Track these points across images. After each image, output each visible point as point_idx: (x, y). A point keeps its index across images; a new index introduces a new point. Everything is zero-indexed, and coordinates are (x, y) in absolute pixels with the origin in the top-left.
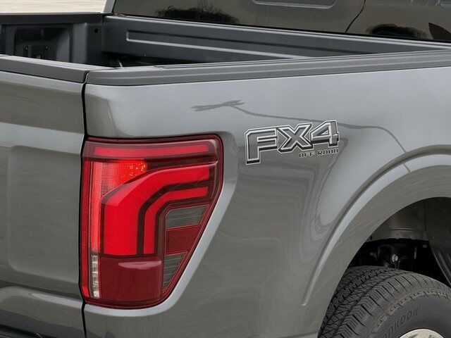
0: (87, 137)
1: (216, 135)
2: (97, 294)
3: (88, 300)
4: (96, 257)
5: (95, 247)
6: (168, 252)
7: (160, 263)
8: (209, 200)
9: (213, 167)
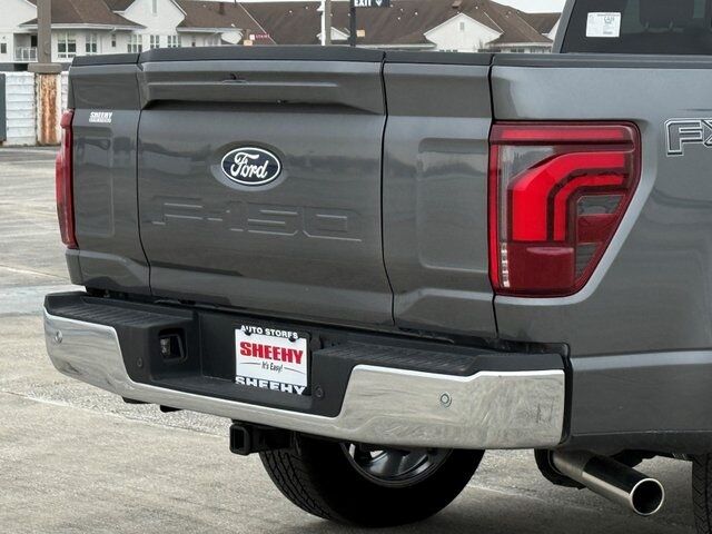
0: (494, 121)
1: (632, 123)
2: (507, 284)
3: (499, 291)
4: (505, 244)
5: (504, 235)
6: (581, 240)
7: (571, 250)
8: (626, 189)
9: (629, 155)
